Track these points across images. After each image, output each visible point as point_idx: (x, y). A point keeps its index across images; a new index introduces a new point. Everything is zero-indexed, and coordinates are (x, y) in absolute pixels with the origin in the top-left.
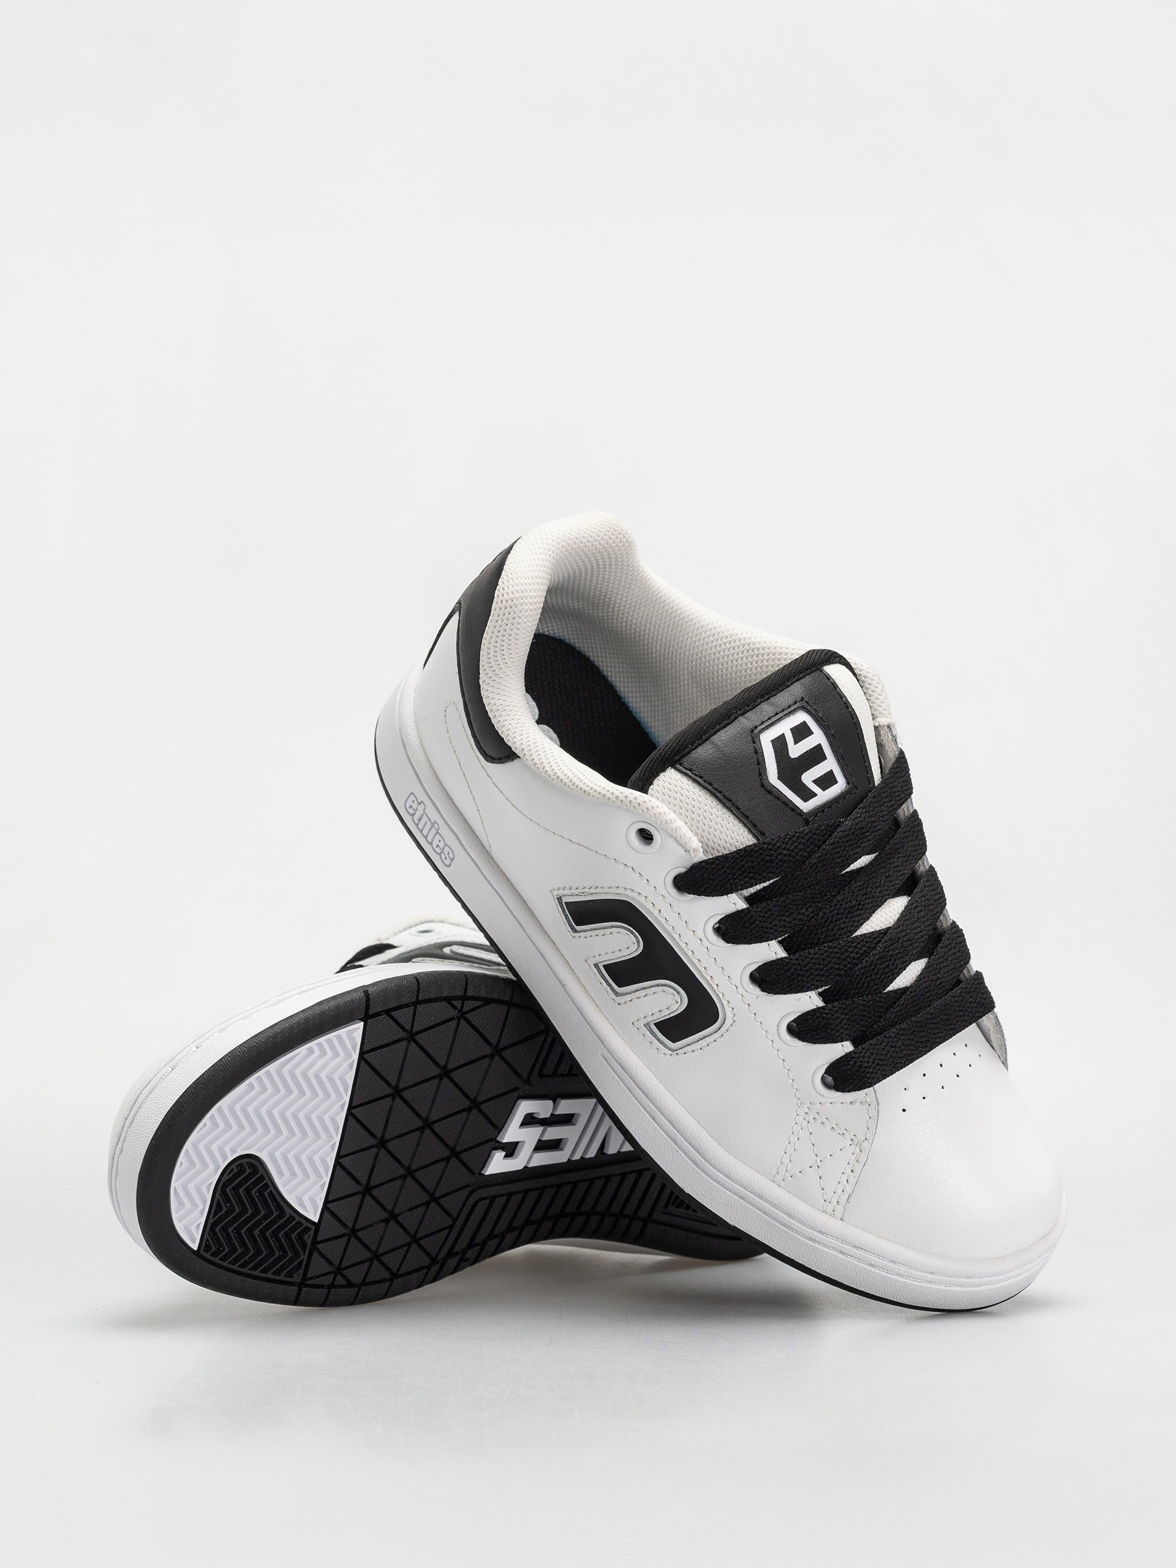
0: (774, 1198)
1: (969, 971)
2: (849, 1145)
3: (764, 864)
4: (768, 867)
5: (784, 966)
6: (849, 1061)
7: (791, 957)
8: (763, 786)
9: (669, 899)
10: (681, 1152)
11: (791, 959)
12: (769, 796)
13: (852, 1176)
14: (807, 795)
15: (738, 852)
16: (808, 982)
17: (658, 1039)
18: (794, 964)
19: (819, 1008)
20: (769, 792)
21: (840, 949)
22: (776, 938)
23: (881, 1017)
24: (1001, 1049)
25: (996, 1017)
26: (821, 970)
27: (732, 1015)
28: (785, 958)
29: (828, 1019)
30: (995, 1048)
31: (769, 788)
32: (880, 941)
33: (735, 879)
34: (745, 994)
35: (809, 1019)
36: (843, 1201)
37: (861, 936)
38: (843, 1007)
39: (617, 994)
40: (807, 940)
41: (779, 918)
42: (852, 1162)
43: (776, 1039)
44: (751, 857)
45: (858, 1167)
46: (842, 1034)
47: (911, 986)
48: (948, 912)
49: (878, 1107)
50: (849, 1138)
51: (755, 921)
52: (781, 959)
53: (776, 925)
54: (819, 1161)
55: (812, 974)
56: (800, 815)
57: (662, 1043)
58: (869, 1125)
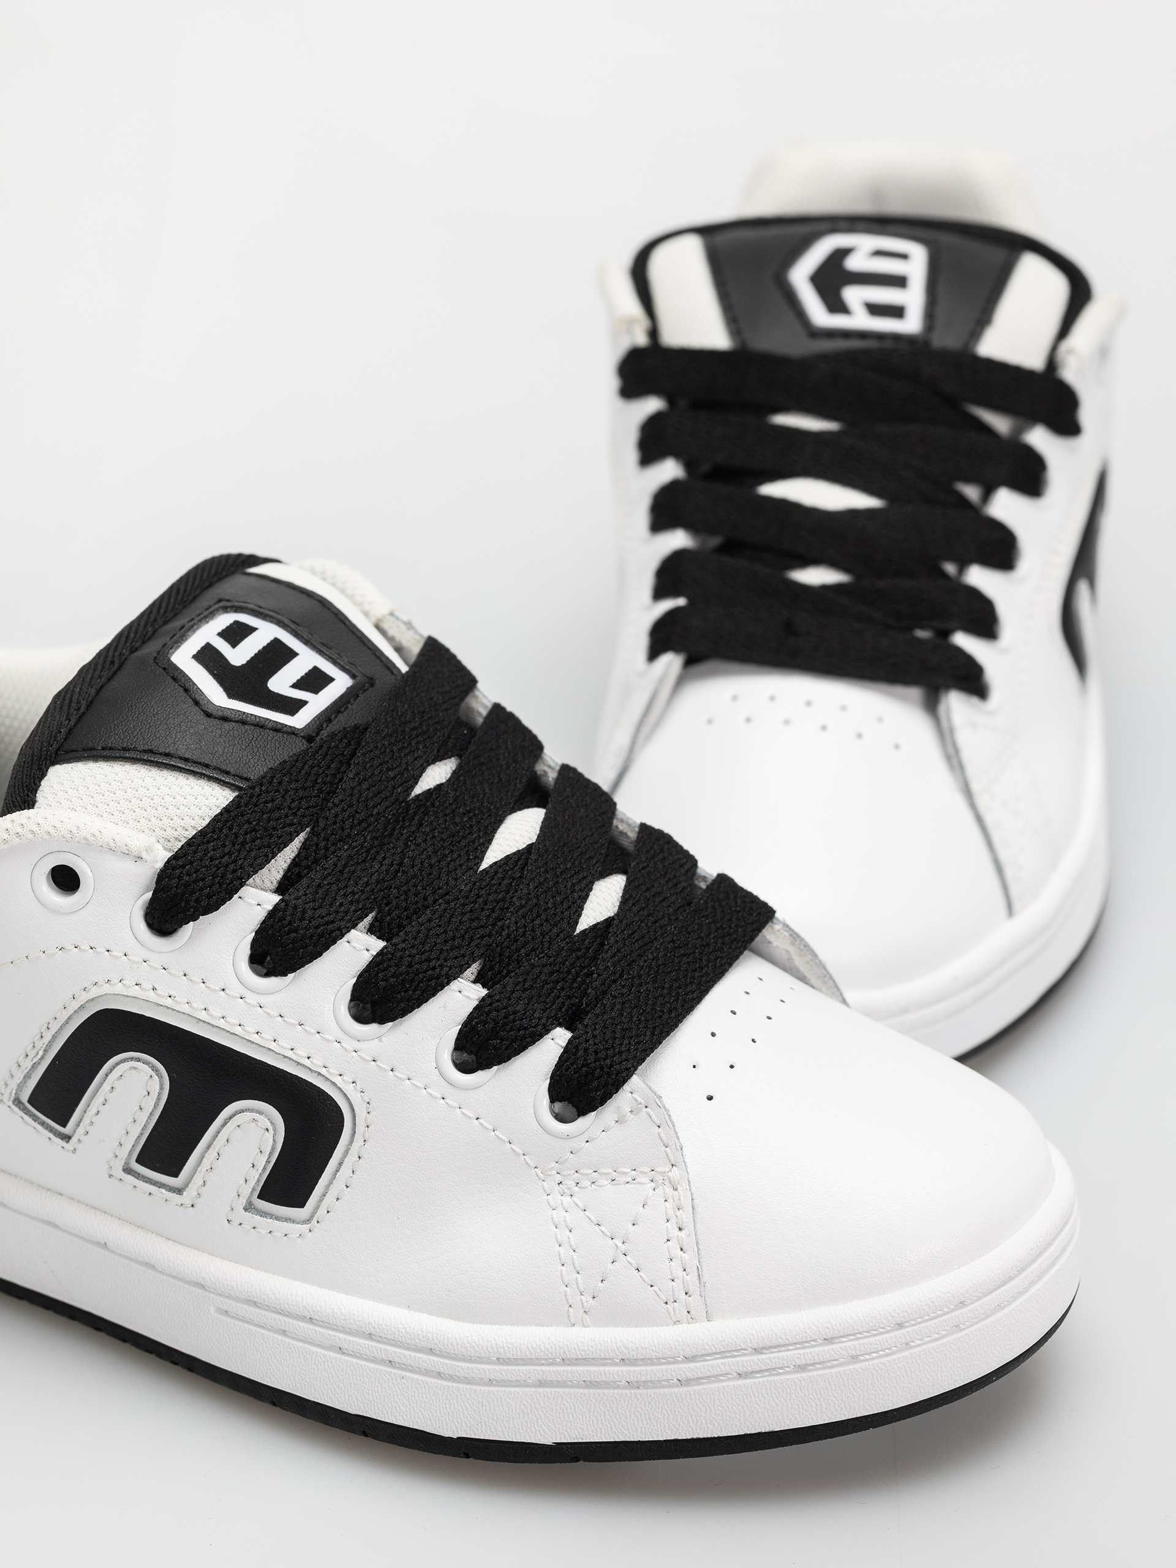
0: (586, 1348)
1: (704, 879)
2: (651, 1191)
3: (269, 818)
4: (277, 819)
5: (390, 960)
6: (575, 1054)
7: (394, 941)
8: (209, 715)
9: (156, 961)
10: (408, 1374)
11: (396, 945)
12: (227, 726)
13: (683, 1236)
14: (292, 706)
15: (216, 819)
16: (441, 966)
17: (278, 1218)
18: (404, 950)
19: (483, 1000)
20: (225, 719)
21: (467, 897)
22: (354, 926)
23: (592, 973)
24: (825, 983)
25: (786, 926)
26: (453, 939)
27: (359, 1095)
28: (385, 947)
29: (505, 1008)
30: (814, 985)
31: (220, 714)
32: (526, 864)
33: (235, 861)
34: (357, 1046)
35: (477, 1023)
36: (693, 1286)
37: (491, 866)
38: (520, 979)
39: (179, 1191)
40: (406, 909)
41: (342, 892)
42: (670, 1212)
43: (447, 1090)
44: (242, 815)
45: (685, 1216)
46: (539, 1019)
47: (617, 915)
48: (624, 814)
49: (661, 1102)
50: (646, 1180)
51: (304, 912)
52: (381, 953)
53: (341, 905)
54: (620, 1245)
55: (441, 951)
56: (293, 734)
57: (287, 1220)
58: (664, 1139)
